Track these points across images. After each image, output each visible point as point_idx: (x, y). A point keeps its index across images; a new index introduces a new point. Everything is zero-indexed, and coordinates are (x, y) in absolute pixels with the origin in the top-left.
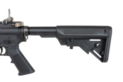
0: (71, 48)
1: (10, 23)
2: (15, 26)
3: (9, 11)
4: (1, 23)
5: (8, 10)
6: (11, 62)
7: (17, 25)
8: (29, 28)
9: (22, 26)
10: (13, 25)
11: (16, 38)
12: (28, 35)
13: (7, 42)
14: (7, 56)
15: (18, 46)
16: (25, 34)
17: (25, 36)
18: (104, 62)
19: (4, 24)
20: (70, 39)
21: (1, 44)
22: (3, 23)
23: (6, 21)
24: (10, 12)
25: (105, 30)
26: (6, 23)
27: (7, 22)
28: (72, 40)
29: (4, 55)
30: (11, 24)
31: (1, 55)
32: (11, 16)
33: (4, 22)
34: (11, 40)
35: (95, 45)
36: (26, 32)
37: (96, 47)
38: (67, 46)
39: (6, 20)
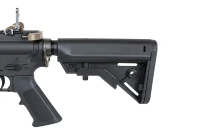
0: (85, 78)
1: (18, 33)
2: (27, 38)
3: (17, 12)
4: (2, 32)
5: (15, 10)
6: (20, 103)
7: (32, 38)
8: (52, 43)
9: (40, 39)
10: (23, 37)
11: (29, 61)
12: (50, 55)
13: (14, 68)
14: (13, 93)
15: (33, 75)
16: (45, 54)
17: (46, 56)
18: (143, 103)
19: (8, 35)
20: (83, 63)
21: (1, 70)
22: (6, 33)
23: (12, 30)
24: (19, 13)
25: (145, 47)
26: (12, 33)
27: (14, 32)
28: (86, 65)
29: (8, 90)
30: (21, 35)
31: (1, 90)
32: (20, 21)
33: (8, 31)
34: (21, 64)
35: (128, 73)
36: (47, 50)
37: (130, 78)
38: (78, 75)
39: (12, 27)
